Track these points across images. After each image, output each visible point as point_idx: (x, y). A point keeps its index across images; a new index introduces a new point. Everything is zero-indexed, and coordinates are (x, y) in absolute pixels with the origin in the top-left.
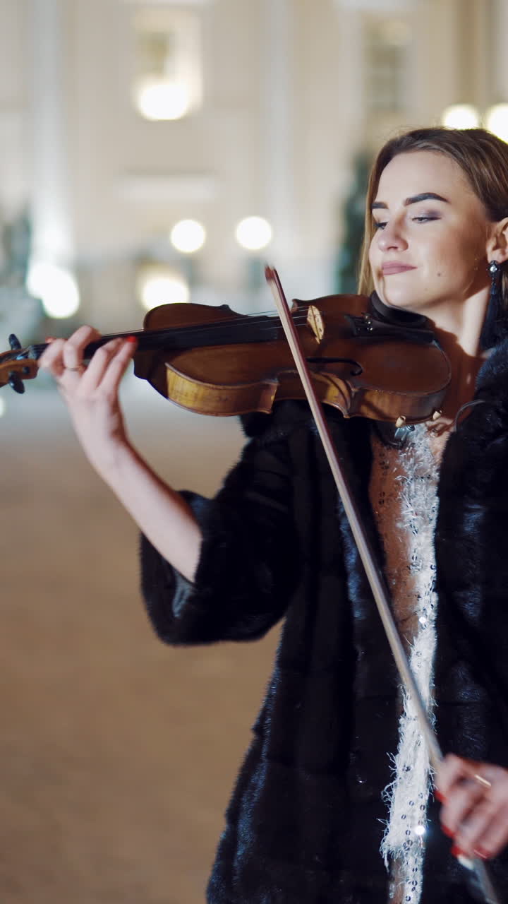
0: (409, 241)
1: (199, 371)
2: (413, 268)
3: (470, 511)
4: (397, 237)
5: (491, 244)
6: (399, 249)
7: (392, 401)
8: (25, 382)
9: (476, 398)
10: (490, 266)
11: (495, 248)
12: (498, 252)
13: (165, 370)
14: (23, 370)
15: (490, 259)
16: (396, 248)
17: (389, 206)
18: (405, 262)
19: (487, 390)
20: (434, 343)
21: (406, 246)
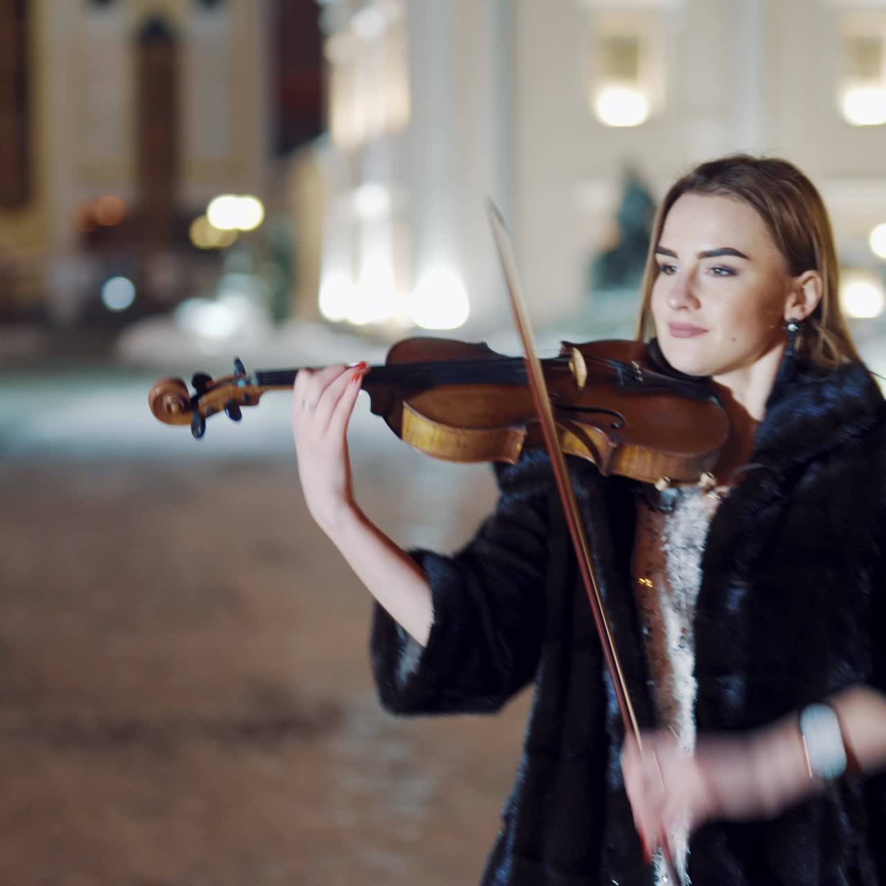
0: (702, 300)
1: (438, 412)
2: (704, 331)
3: (734, 587)
4: (690, 296)
5: (791, 299)
6: (691, 309)
7: (654, 460)
8: (244, 410)
9: (753, 461)
10: (787, 324)
11: (795, 305)
12: (797, 309)
13: (402, 407)
14: (243, 397)
15: (788, 317)
16: (686, 308)
17: (679, 255)
18: (696, 324)
19: (767, 452)
20: (714, 400)
21: (698, 305)
